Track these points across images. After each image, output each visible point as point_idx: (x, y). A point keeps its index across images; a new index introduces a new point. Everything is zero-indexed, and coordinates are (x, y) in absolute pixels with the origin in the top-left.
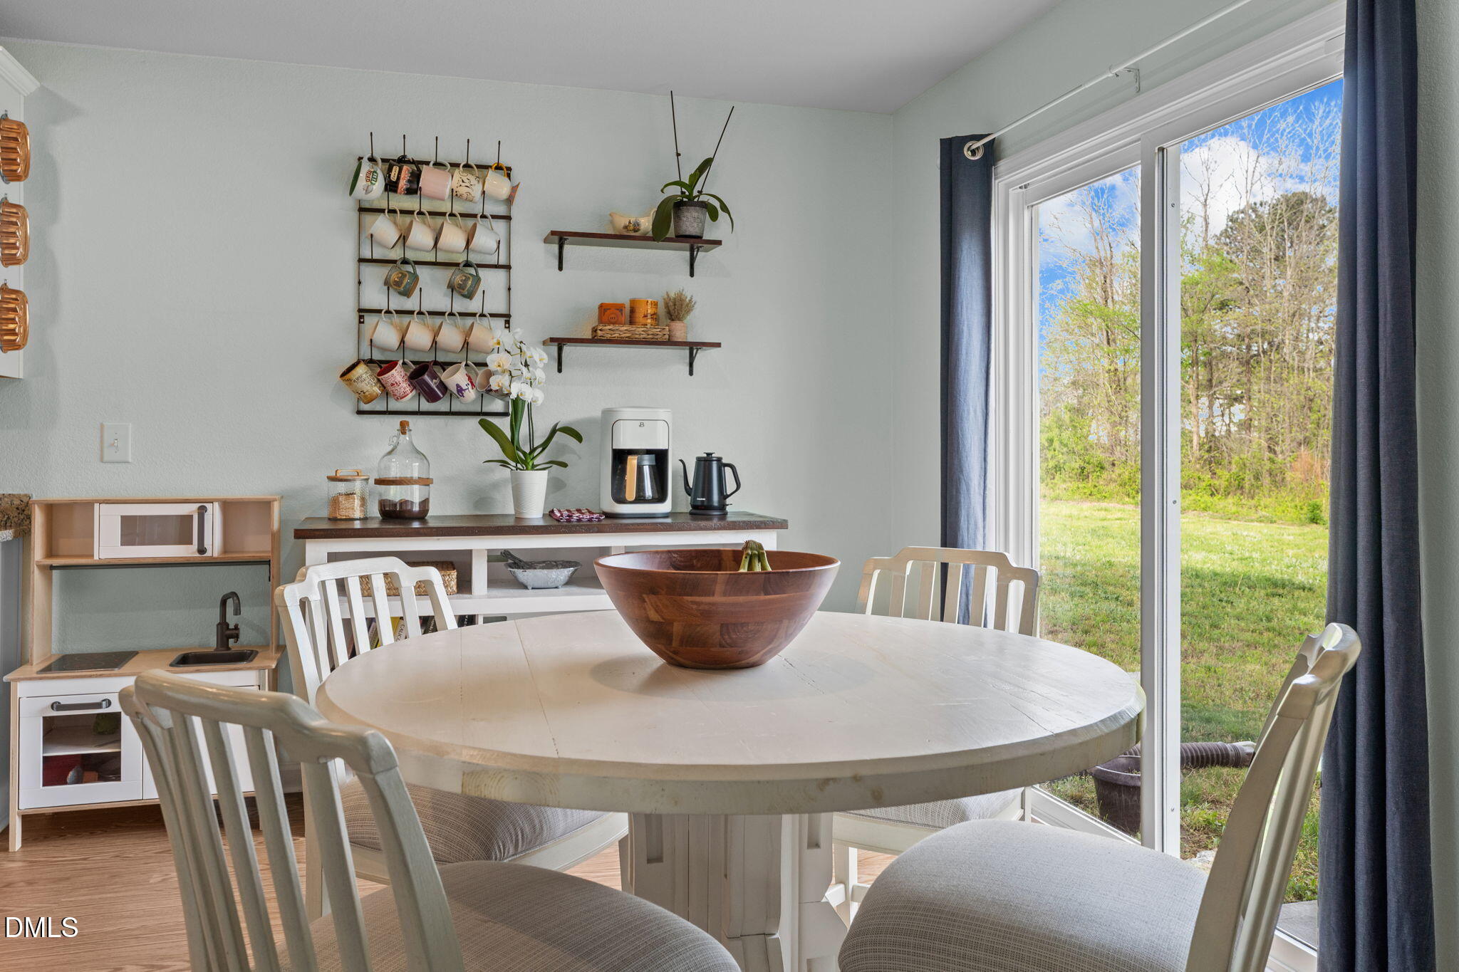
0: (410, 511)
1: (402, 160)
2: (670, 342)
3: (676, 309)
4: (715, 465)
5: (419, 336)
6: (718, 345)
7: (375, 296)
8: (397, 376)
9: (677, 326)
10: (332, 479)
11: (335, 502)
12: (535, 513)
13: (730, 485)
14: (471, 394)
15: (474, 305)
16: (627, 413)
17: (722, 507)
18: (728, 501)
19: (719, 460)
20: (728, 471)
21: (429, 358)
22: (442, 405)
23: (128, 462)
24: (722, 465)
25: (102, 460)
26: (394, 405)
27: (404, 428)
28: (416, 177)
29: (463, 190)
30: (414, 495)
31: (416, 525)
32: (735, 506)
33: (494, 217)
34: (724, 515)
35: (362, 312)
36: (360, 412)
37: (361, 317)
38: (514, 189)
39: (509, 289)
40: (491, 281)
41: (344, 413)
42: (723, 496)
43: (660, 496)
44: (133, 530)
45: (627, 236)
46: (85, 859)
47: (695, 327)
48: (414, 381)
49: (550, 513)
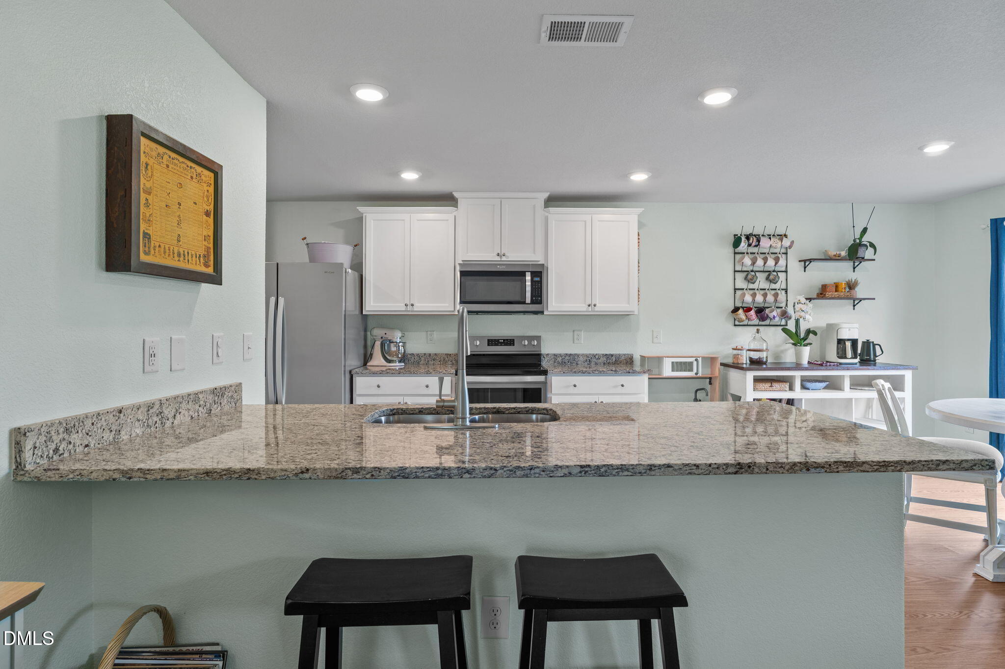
0: (762, 361)
1: (752, 235)
2: (850, 299)
3: (851, 286)
4: (871, 344)
5: (759, 298)
6: (874, 299)
7: (741, 283)
8: (752, 313)
9: (852, 291)
10: (733, 349)
11: (736, 357)
12: (805, 362)
13: (878, 352)
14: (777, 318)
15: (776, 286)
16: (842, 325)
17: (875, 360)
18: (877, 358)
19: (873, 342)
20: (877, 347)
21: (762, 305)
22: (768, 322)
23: (660, 343)
24: (874, 345)
25: (653, 342)
26: (750, 323)
27: (758, 331)
28: (758, 240)
29: (773, 244)
30: (763, 355)
31: (764, 366)
32: (879, 360)
33: (782, 253)
34: (875, 365)
35: (735, 289)
36: (736, 325)
37: (735, 291)
38: (792, 243)
39: (787, 280)
40: (782, 276)
41: (730, 325)
42: (875, 356)
43: (855, 356)
45: (835, 259)
47: (859, 292)
48: (758, 314)
49: (809, 363)
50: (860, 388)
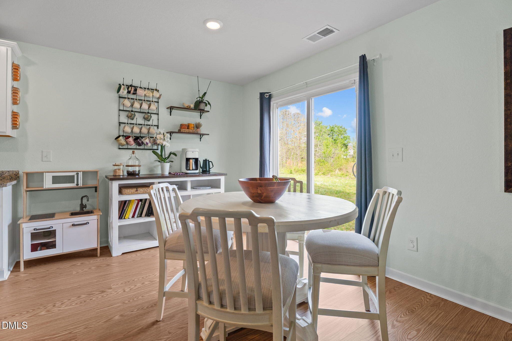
0: (136, 173)
1: (131, 86)
2: (197, 134)
3: (198, 126)
4: (207, 161)
5: (136, 130)
6: (209, 134)
7: (124, 119)
8: (131, 140)
9: (198, 129)
10: (114, 165)
11: (115, 171)
12: (167, 173)
13: (211, 166)
14: (150, 145)
15: (150, 123)
16: (189, 150)
17: (209, 171)
18: (210, 170)
19: (208, 160)
20: (210, 163)
21: (139, 135)
22: (142, 147)
23: (51, 161)
24: (209, 162)
25: (42, 161)
26: (129, 147)
27: (133, 153)
28: (136, 90)
29: (147, 95)
30: (137, 169)
31: (137, 176)
32: (212, 171)
33: (155, 102)
34: (209, 173)
35: (120, 123)
36: (119, 149)
37: (120, 124)
38: (160, 95)
39: (158, 119)
40: (154, 117)
41: (115, 149)
42: (209, 168)
43: (197, 169)
44: (56, 180)
45: (188, 109)
46: (48, 271)
47: (202, 130)
48: (135, 141)
49: (170, 173)
50: (198, 188)
